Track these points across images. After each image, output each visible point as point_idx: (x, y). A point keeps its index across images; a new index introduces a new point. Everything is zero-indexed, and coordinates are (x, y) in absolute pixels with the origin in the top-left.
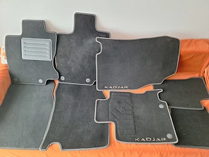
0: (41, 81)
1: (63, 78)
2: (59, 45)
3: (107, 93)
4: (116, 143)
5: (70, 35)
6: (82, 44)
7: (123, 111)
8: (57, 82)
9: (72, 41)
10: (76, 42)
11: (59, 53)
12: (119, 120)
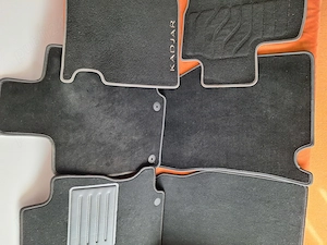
0: (157, 202)
1: (151, 159)
2: (82, 168)
3: (185, 65)
4: (304, 39)
5: (57, 145)
6: (79, 117)
7: (231, 28)
8: (159, 169)
9: (71, 141)
10: (74, 131)
11: (102, 167)
12: (251, 35)
